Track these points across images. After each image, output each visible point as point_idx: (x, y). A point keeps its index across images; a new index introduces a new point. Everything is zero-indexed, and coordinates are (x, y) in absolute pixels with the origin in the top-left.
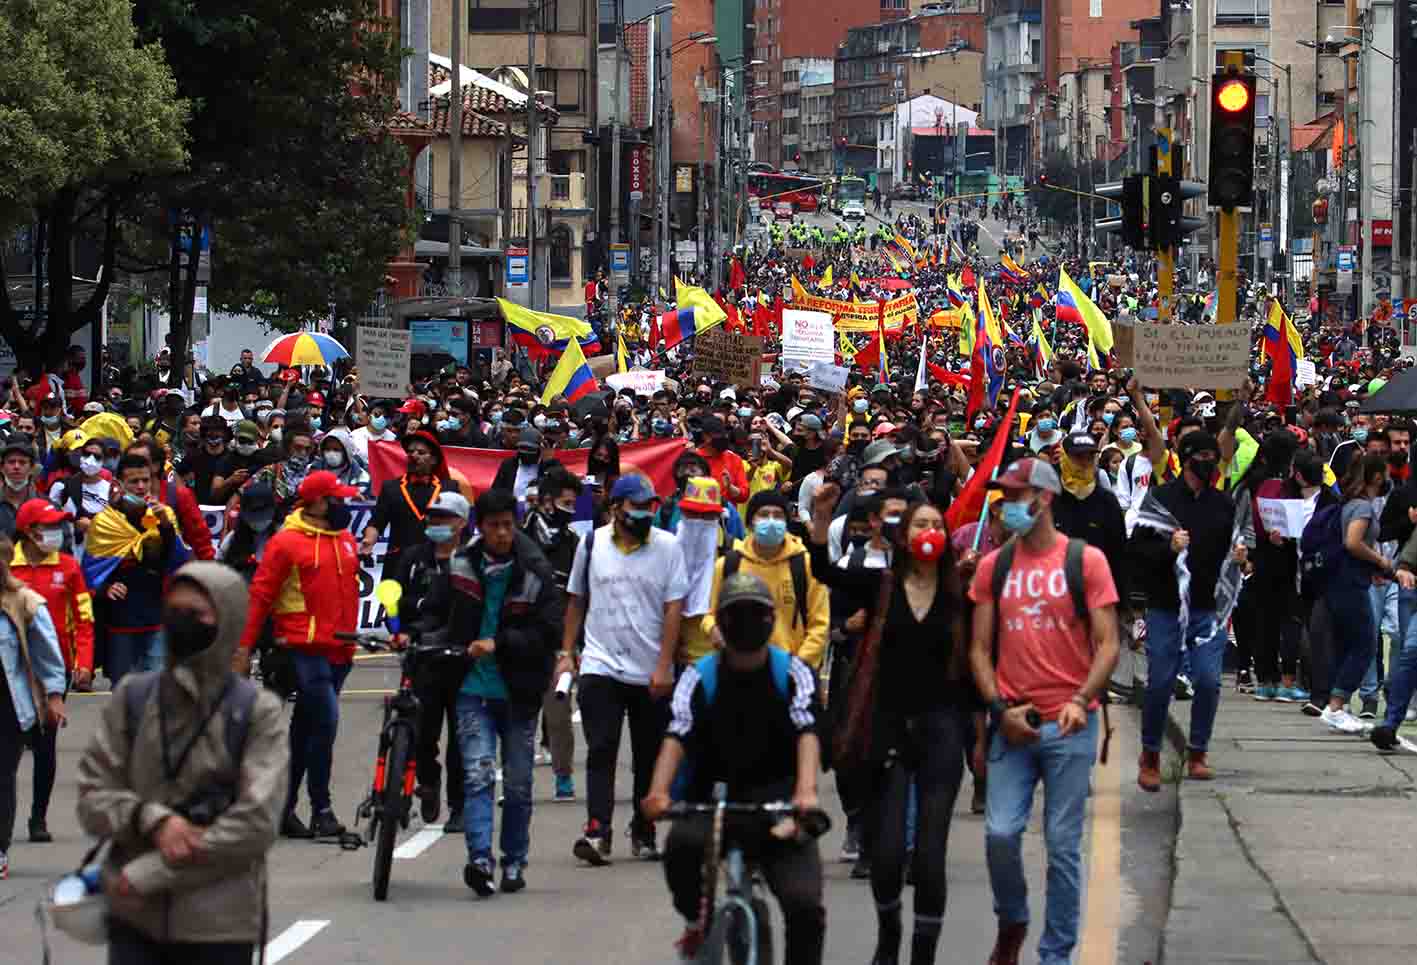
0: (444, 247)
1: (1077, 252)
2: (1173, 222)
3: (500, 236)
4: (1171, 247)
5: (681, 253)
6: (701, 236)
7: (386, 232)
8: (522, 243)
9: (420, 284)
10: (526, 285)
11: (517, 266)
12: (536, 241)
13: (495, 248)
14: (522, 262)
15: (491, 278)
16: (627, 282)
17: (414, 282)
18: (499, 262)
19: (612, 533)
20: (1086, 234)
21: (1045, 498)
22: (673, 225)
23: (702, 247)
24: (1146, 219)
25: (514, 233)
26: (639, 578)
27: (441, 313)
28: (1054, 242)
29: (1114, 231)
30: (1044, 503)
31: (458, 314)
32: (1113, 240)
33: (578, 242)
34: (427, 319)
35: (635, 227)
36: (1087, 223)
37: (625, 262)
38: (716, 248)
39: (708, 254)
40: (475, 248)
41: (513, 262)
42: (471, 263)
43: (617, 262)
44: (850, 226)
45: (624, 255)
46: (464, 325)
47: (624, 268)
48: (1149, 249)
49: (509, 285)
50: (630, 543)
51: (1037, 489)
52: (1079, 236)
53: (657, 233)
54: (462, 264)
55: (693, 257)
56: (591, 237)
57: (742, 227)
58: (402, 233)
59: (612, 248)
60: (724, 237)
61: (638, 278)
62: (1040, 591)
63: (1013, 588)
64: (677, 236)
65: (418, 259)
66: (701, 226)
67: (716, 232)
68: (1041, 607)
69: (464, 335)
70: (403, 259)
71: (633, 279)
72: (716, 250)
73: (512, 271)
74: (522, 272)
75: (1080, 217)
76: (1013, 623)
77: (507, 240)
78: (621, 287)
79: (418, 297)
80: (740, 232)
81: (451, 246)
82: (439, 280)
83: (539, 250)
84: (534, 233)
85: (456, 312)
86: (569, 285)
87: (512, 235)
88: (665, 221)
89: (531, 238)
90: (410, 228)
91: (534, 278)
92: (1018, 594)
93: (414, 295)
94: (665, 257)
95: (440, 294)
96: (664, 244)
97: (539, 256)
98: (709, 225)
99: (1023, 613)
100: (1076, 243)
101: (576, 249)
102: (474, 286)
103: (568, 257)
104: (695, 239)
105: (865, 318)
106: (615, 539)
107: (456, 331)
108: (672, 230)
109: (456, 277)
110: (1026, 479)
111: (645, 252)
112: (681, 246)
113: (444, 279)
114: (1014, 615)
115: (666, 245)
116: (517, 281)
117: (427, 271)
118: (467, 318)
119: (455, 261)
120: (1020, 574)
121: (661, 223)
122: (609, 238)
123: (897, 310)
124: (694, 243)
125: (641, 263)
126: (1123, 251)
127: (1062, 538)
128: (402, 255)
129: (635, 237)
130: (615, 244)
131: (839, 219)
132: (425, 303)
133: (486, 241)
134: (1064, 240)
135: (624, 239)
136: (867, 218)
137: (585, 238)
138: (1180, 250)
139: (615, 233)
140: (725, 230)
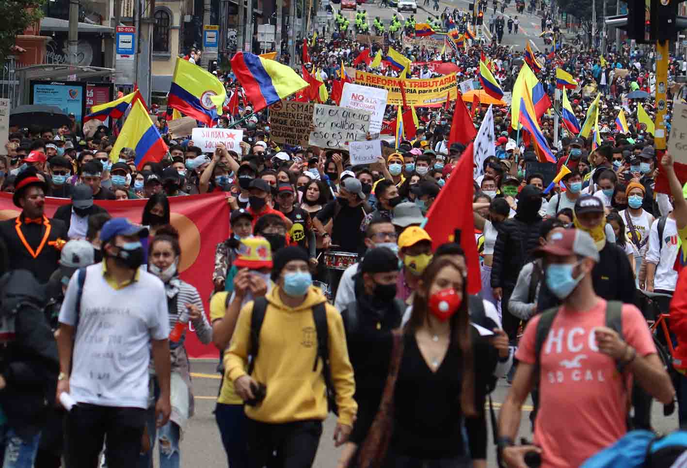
0: (63, 24)
1: (590, 43)
2: (670, 21)
3: (112, 15)
4: (667, 42)
5: (263, 35)
6: (279, 21)
7: (17, 9)
8: (130, 22)
9: (44, 53)
10: (132, 57)
11: (125, 41)
12: (141, 21)
13: (107, 25)
14: (129, 38)
15: (103, 51)
16: (216, 57)
17: (39, 52)
18: (110, 37)
19: (104, 269)
20: (600, 28)
21: (587, 265)
22: (255, 10)
23: (279, 29)
24: (648, 17)
25: (123, 14)
26: (128, 312)
27: (59, 78)
28: (572, 35)
29: (622, 27)
30: (586, 269)
31: (75, 80)
32: (621, 35)
33: (176, 22)
34: (48, 83)
35: (224, 12)
36: (600, 20)
37: (214, 40)
38: (291, 31)
39: (285, 35)
40: (90, 25)
41: (122, 37)
42: (86, 37)
43: (208, 40)
44: (402, 16)
45: (214, 34)
46: (79, 90)
47: (213, 45)
48: (651, 43)
49: (118, 57)
50: (120, 280)
51: (580, 257)
52: (593, 29)
53: (243, 16)
54: (79, 38)
55: (271, 38)
56: (188, 19)
57: (314, 14)
58: (29, 11)
59: (205, 28)
60: (298, 22)
61: (225, 54)
62: (580, 347)
63: (554, 345)
64: (259, 20)
65: (43, 33)
66: (279, 12)
67: (291, 18)
68: (581, 361)
69: (79, 97)
70: (30, 33)
71: (221, 54)
72: (291, 33)
73: (121, 45)
74: (129, 46)
75: (594, 14)
76: (555, 377)
77: (117, 19)
78: (211, 62)
79: (41, 64)
80: (312, 18)
81: (70, 23)
82: (60, 51)
83: (144, 28)
84: (140, 15)
85: (73, 78)
86: (168, 58)
87: (122, 15)
88: (249, 7)
89: (137, 19)
90: (37, 6)
91: (139, 51)
92: (559, 349)
93: (38, 63)
94: (249, 38)
95: (60, 63)
96: (248, 26)
97: (143, 32)
98: (286, 12)
99: (564, 367)
100: (590, 35)
101: (174, 28)
102: (89, 56)
103: (168, 35)
104: (274, 22)
105: (415, 91)
106: (107, 275)
107: (72, 94)
108: (256, 15)
109: (74, 49)
110: (569, 247)
111: (232, 33)
112: (261, 28)
113: (64, 50)
114: (554, 367)
115: (250, 28)
116: (125, 54)
117: (50, 43)
118: (81, 83)
119: (73, 36)
120: (561, 332)
121: (245, 9)
122: (202, 20)
123: (442, 86)
124: (273, 27)
125: (228, 42)
126: (629, 44)
127: (601, 302)
128: (30, 29)
129: (224, 20)
130: (207, 24)
131: (395, 10)
132: (47, 69)
133: (100, 20)
134: (580, 33)
135: (215, 21)
136: (418, 10)
137: (182, 18)
138: (677, 44)
139: (207, 16)
140: (299, 17)
